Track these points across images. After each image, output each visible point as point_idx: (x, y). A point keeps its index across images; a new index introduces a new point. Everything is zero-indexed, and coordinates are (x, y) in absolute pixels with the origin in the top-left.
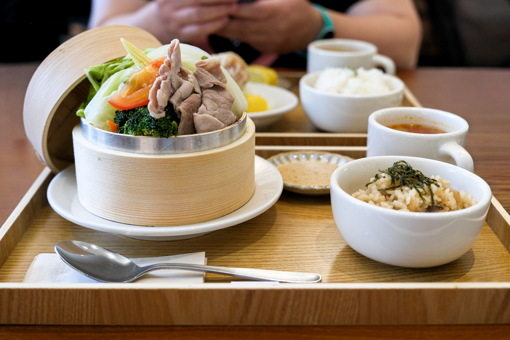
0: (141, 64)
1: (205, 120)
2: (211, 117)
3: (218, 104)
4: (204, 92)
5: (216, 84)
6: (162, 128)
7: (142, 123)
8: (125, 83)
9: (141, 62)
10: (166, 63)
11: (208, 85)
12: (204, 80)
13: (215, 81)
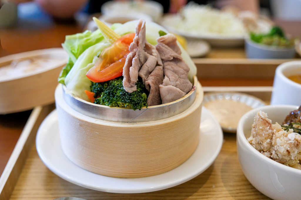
0: (111, 40)
1: (170, 91)
2: (175, 88)
3: (178, 75)
4: (166, 64)
5: (175, 57)
6: (135, 102)
7: (117, 96)
8: (98, 57)
9: (111, 38)
10: (135, 41)
11: (169, 58)
12: (165, 53)
13: (174, 54)
